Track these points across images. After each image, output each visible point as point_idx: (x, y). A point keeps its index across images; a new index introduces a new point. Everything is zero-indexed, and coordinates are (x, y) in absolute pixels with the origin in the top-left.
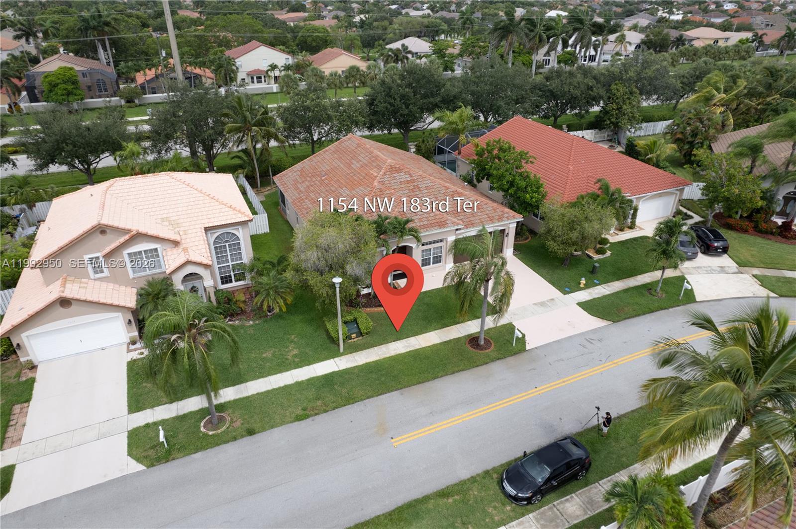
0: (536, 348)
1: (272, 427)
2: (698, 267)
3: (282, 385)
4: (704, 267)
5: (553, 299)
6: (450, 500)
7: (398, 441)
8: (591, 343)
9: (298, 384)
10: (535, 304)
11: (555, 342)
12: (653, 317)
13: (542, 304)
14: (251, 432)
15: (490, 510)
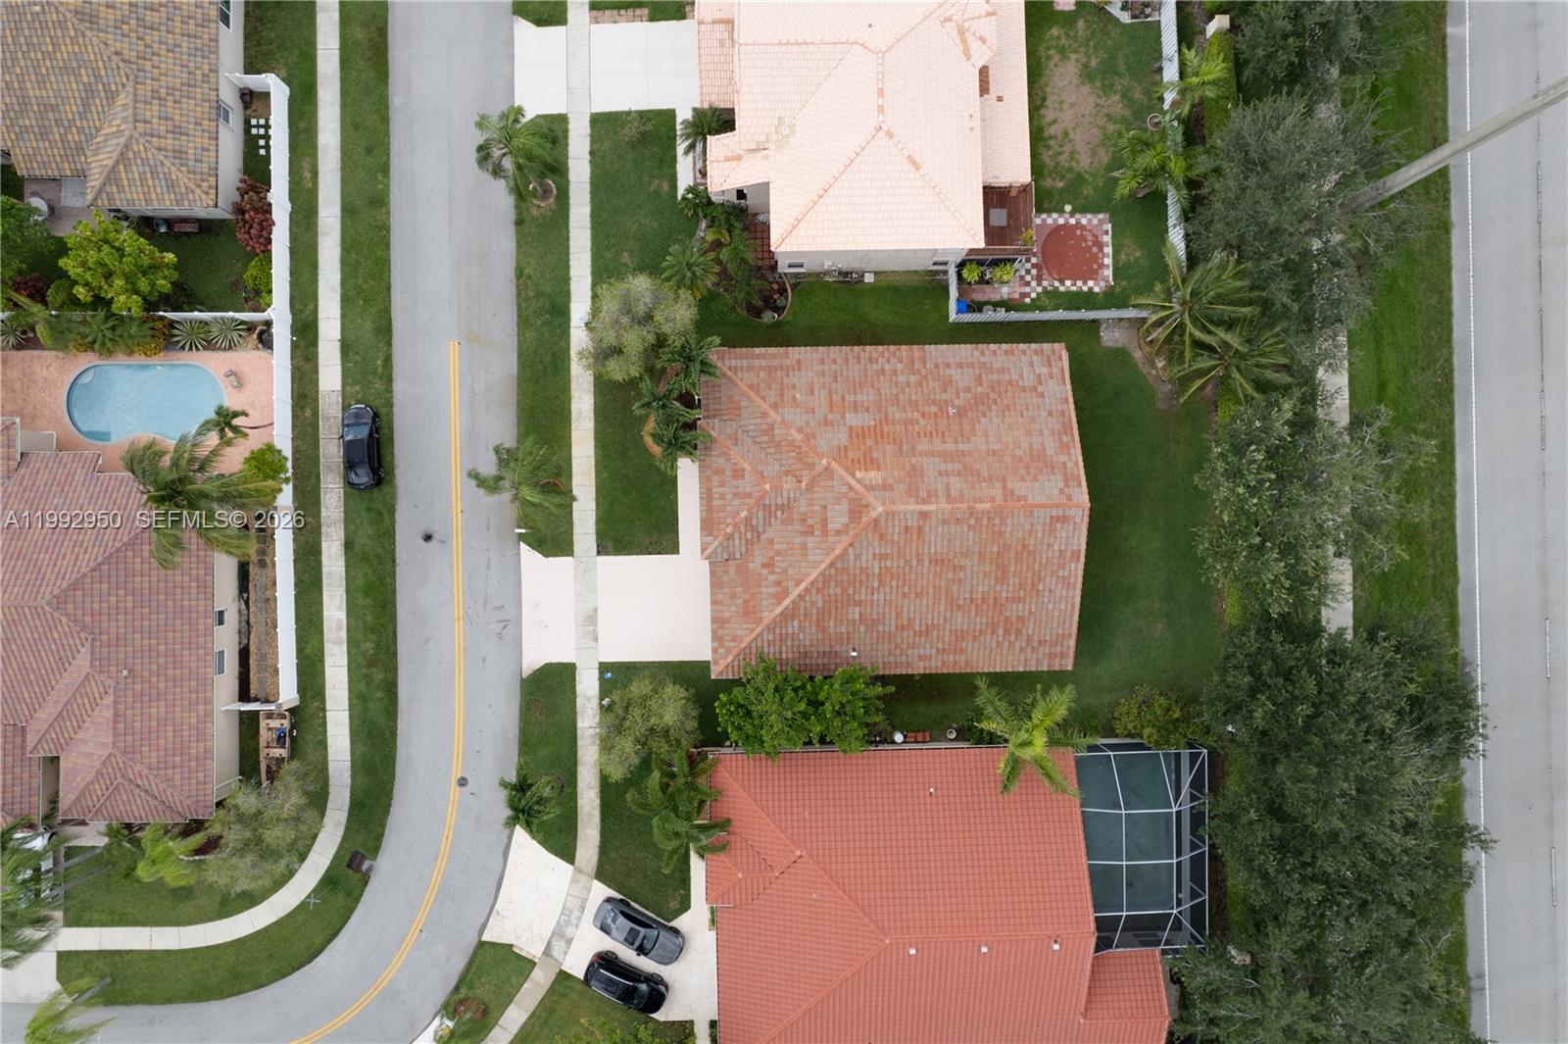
0: (519, 554)
1: (518, 242)
2: (582, 909)
3: (571, 263)
4: (579, 918)
5: (596, 640)
6: (379, 362)
7: (453, 348)
8: (500, 621)
9: (567, 280)
10: (596, 610)
11: (520, 583)
12: (510, 735)
13: (592, 619)
14: (519, 223)
15: (357, 388)
